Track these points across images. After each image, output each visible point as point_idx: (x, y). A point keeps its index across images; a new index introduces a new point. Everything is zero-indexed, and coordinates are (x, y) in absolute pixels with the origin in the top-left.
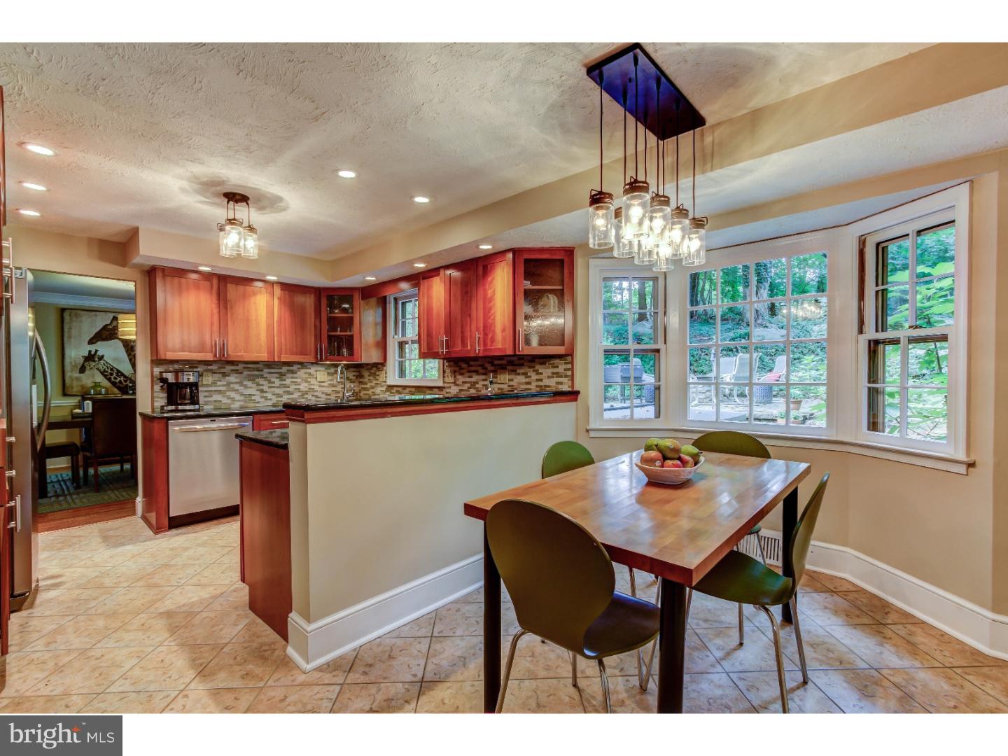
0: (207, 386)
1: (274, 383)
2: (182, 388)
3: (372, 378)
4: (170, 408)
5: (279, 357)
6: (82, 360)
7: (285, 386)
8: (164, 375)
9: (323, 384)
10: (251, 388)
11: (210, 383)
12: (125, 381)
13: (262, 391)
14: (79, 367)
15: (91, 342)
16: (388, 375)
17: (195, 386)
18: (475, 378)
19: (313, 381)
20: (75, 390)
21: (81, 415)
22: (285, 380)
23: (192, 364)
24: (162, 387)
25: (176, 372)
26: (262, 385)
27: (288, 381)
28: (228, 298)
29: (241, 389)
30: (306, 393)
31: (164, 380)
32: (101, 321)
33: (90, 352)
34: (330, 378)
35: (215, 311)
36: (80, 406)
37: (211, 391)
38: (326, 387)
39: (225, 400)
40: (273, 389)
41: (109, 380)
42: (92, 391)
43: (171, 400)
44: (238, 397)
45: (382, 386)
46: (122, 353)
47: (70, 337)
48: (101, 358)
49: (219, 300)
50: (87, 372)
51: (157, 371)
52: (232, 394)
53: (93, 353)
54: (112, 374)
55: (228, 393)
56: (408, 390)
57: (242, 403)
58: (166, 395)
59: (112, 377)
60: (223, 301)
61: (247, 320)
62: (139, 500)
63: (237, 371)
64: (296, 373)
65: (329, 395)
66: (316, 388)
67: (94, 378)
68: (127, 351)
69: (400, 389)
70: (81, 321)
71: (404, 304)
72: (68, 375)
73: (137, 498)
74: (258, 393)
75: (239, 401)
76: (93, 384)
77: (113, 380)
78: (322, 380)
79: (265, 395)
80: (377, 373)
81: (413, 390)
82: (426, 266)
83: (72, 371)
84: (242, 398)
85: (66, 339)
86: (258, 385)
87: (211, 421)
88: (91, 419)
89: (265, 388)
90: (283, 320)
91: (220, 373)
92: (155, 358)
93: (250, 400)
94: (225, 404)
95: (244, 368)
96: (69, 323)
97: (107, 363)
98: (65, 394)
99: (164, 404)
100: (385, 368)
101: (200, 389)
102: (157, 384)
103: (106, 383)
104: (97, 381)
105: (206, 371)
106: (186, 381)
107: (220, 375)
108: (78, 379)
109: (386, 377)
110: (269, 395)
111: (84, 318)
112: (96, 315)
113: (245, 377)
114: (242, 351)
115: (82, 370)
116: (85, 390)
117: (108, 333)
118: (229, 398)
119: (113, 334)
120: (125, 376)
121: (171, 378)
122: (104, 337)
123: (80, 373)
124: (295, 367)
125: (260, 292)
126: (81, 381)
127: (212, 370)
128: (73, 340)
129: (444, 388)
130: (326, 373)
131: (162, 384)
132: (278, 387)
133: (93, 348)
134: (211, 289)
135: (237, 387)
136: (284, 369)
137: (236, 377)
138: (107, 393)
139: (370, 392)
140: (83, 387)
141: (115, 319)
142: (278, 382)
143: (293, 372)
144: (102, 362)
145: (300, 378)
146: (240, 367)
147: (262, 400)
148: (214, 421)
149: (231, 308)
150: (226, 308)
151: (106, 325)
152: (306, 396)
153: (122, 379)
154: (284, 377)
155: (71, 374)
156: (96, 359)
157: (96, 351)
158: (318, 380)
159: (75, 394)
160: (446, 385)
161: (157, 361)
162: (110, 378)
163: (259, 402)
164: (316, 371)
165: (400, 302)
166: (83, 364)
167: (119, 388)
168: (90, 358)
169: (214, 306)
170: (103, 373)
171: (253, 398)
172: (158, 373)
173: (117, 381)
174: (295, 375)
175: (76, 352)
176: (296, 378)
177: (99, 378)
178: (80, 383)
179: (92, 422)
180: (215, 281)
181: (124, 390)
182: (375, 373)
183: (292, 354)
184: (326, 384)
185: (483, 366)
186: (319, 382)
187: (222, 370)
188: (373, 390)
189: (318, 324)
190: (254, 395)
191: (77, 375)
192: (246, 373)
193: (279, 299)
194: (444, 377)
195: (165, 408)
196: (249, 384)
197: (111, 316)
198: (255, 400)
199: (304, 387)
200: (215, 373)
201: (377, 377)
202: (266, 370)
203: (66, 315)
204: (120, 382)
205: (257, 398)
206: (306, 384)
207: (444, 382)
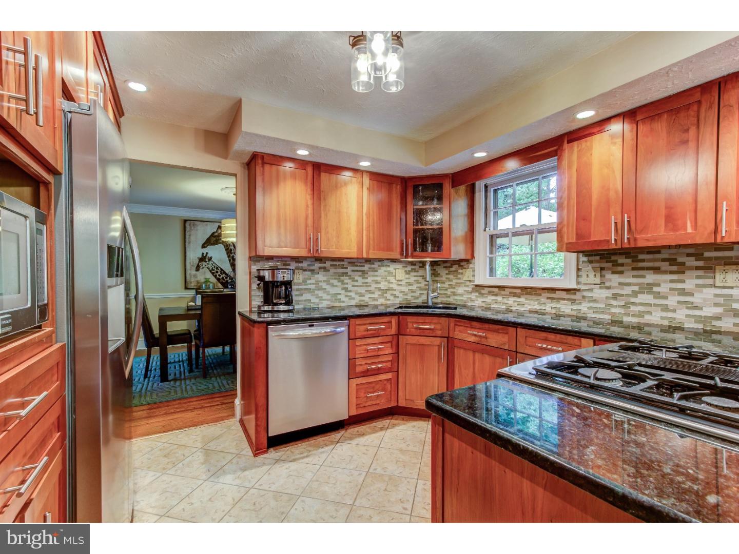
0: (299, 284)
1: (357, 281)
2: (277, 286)
3: (451, 276)
4: (266, 308)
5: (368, 253)
6: (197, 261)
7: (367, 285)
8: (262, 273)
9: (400, 283)
10: (337, 286)
11: (301, 281)
12: (226, 278)
13: (346, 289)
14: (195, 267)
15: (204, 246)
16: (476, 273)
17: (288, 284)
18: (650, 278)
19: (392, 279)
20: (193, 285)
21: (194, 308)
22: (367, 278)
23: (285, 260)
24: (258, 285)
25: (273, 270)
26: (347, 284)
27: (369, 280)
28: (322, 189)
29: (328, 287)
30: (386, 291)
31: (261, 278)
32: (210, 229)
33: (203, 254)
34: (407, 276)
35: (310, 202)
36: (194, 300)
37: (302, 290)
38: (404, 286)
39: (314, 300)
40: (356, 288)
41: (215, 276)
42: (204, 285)
43: (267, 300)
44: (325, 296)
45: (468, 286)
46: (224, 255)
47: (189, 243)
48: (210, 259)
49: (313, 190)
50: (201, 270)
51: (255, 268)
52: (320, 293)
53: (204, 255)
54: (217, 272)
55: (316, 292)
56: (507, 291)
57: (329, 303)
58: (262, 294)
59: (217, 274)
60: (317, 193)
61: (339, 212)
62: (238, 401)
63: (324, 269)
64: (377, 271)
65: (406, 295)
66: (394, 286)
67: (204, 275)
68: (227, 254)
69: (496, 290)
70: (197, 230)
71: (496, 191)
72: (188, 272)
73: (236, 400)
74: (343, 292)
75: (326, 300)
76: (205, 280)
77: (218, 276)
78: (400, 279)
79: (349, 294)
80: (460, 271)
81: (518, 291)
82: (596, 114)
83: (191, 270)
84: (329, 297)
85: (187, 244)
86: (343, 283)
87: (310, 326)
88: (199, 312)
89: (350, 287)
90: (371, 212)
91: (309, 270)
92: (254, 254)
93: (335, 299)
94: (314, 303)
95: (331, 265)
96: (190, 231)
97: (214, 263)
98: (186, 288)
99: (259, 304)
100: (471, 266)
101: (293, 287)
102: (254, 282)
103: (213, 280)
104: (208, 277)
105: (297, 268)
106: (281, 279)
107: (309, 273)
108: (195, 276)
109: (474, 276)
110: (353, 295)
111: (199, 228)
112: (207, 225)
113: (331, 276)
114: (334, 247)
115: (198, 269)
116: (199, 285)
117: (214, 239)
118: (317, 297)
119: (218, 240)
120: (226, 274)
121: (267, 275)
122: (212, 242)
123: (196, 271)
124: (376, 265)
125: (351, 182)
126: (197, 277)
127: (302, 267)
128: (192, 245)
129: (579, 290)
130: (404, 271)
131: (259, 282)
132: (361, 286)
133: (205, 251)
134: (306, 179)
135: (324, 285)
136: (367, 267)
137: (324, 275)
138: (214, 288)
139: (449, 292)
140: (198, 282)
141: (220, 227)
142: (360, 281)
143: (374, 270)
144: (211, 262)
145: (380, 276)
146: (328, 264)
147: (346, 299)
148: (313, 326)
149: (325, 199)
150: (320, 199)
151: (214, 233)
152: (385, 295)
153: (224, 276)
154: (366, 276)
155: (191, 271)
156: (207, 260)
157: (207, 253)
158: (397, 279)
159: (192, 287)
160: (582, 287)
161: (255, 258)
162: (216, 275)
163: (343, 302)
164: (395, 269)
165: (492, 190)
166: (198, 264)
167: (222, 283)
168: (203, 259)
169: (309, 197)
170: (211, 271)
171: (339, 297)
172: (255, 271)
173: (221, 277)
174: (376, 273)
175: (194, 254)
176: (377, 276)
177: (209, 276)
178: (197, 279)
179: (201, 315)
180: (310, 169)
181: (225, 285)
182: (456, 271)
183: (380, 249)
184: (403, 283)
185: (672, 261)
186: (398, 281)
187: (312, 268)
188: (453, 290)
189: (403, 217)
190: (340, 294)
191: (194, 272)
192: (332, 270)
193: (369, 189)
194: (578, 276)
195: (262, 308)
196: (335, 282)
197: (217, 224)
198: (340, 299)
199: (383, 285)
200: (305, 270)
201: (459, 276)
202: (350, 268)
203: (188, 224)
204: (223, 278)
205: (342, 297)
206: (386, 283)
207: (578, 283)
